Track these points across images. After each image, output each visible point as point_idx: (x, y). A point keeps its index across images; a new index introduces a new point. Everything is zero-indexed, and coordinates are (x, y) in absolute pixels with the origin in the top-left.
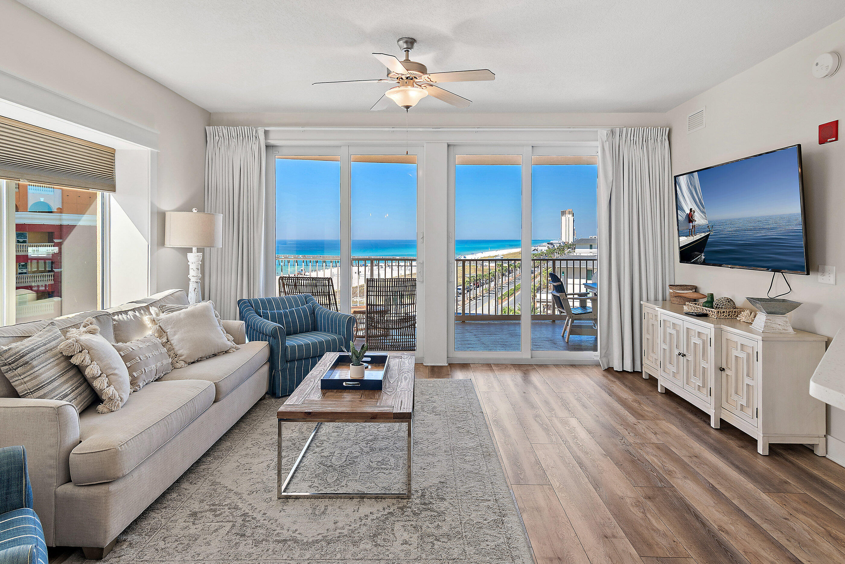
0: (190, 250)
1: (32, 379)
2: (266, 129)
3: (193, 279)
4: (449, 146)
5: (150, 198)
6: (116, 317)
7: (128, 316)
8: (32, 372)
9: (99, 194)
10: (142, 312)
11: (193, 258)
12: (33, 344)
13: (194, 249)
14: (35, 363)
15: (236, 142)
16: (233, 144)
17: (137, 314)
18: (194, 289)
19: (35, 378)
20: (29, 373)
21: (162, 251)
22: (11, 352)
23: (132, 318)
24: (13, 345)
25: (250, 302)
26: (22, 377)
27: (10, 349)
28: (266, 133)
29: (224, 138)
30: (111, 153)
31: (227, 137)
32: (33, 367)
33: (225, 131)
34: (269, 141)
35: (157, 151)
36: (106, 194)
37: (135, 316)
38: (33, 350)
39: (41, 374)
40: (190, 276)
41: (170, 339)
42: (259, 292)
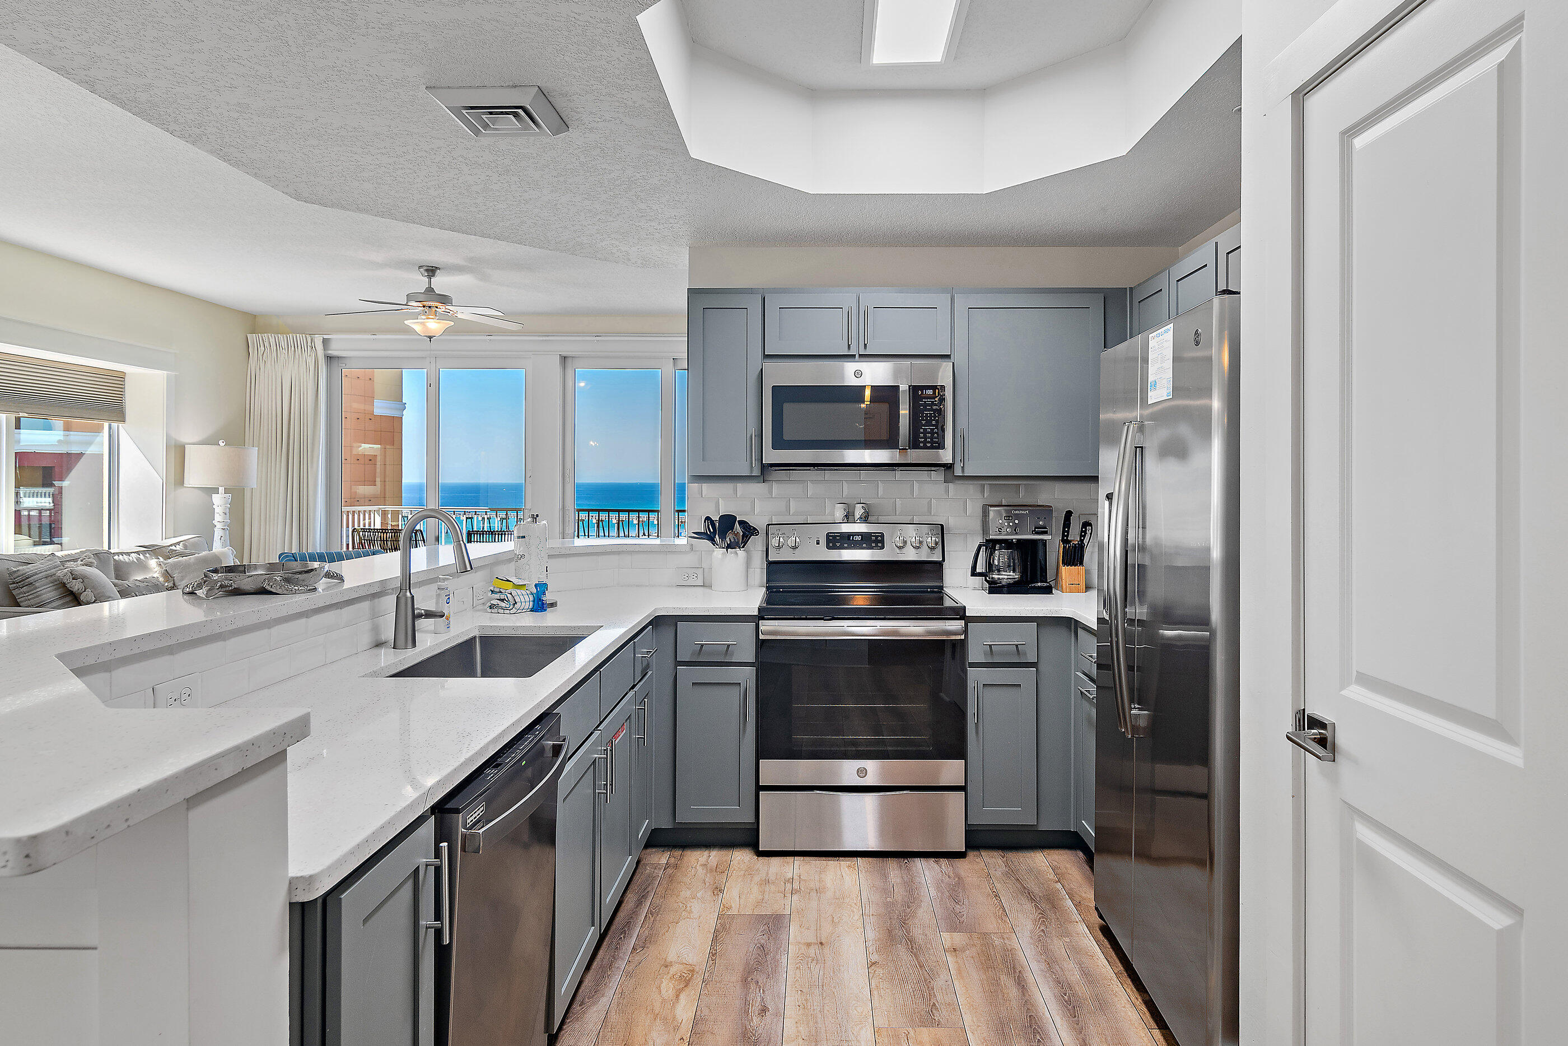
0: (216, 490)
1: (34, 598)
2: (325, 337)
3: (219, 526)
4: (564, 359)
5: (165, 429)
6: (116, 557)
7: (131, 558)
8: (35, 591)
9: (106, 425)
10: (148, 555)
11: (219, 501)
12: (36, 569)
13: (221, 490)
14: (37, 584)
15: (286, 353)
16: (283, 356)
17: (142, 557)
18: (220, 537)
19: (37, 597)
20: (32, 592)
21: (181, 491)
22: (19, 573)
23: (135, 560)
24: (20, 568)
25: (295, 556)
26: (27, 595)
27: (18, 570)
28: (325, 342)
29: (270, 348)
30: (121, 377)
31: (275, 348)
32: (36, 588)
33: (272, 340)
34: (330, 352)
35: (174, 373)
36: (114, 425)
37: (138, 559)
38: (36, 574)
39: (42, 594)
40: (215, 522)
41: (177, 584)
42: (314, 545)
